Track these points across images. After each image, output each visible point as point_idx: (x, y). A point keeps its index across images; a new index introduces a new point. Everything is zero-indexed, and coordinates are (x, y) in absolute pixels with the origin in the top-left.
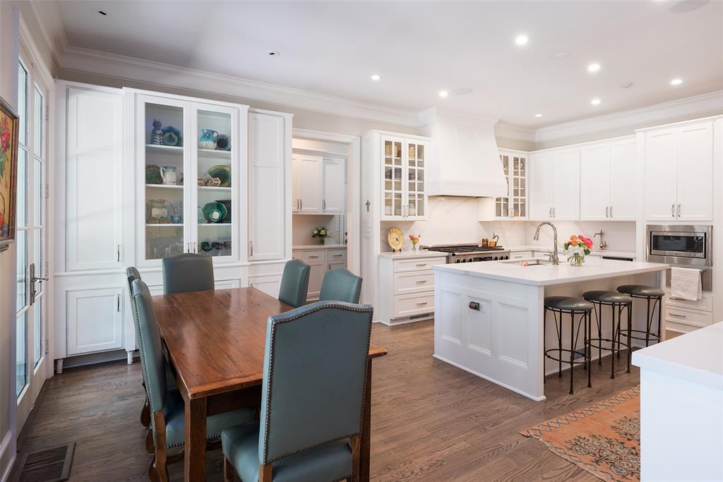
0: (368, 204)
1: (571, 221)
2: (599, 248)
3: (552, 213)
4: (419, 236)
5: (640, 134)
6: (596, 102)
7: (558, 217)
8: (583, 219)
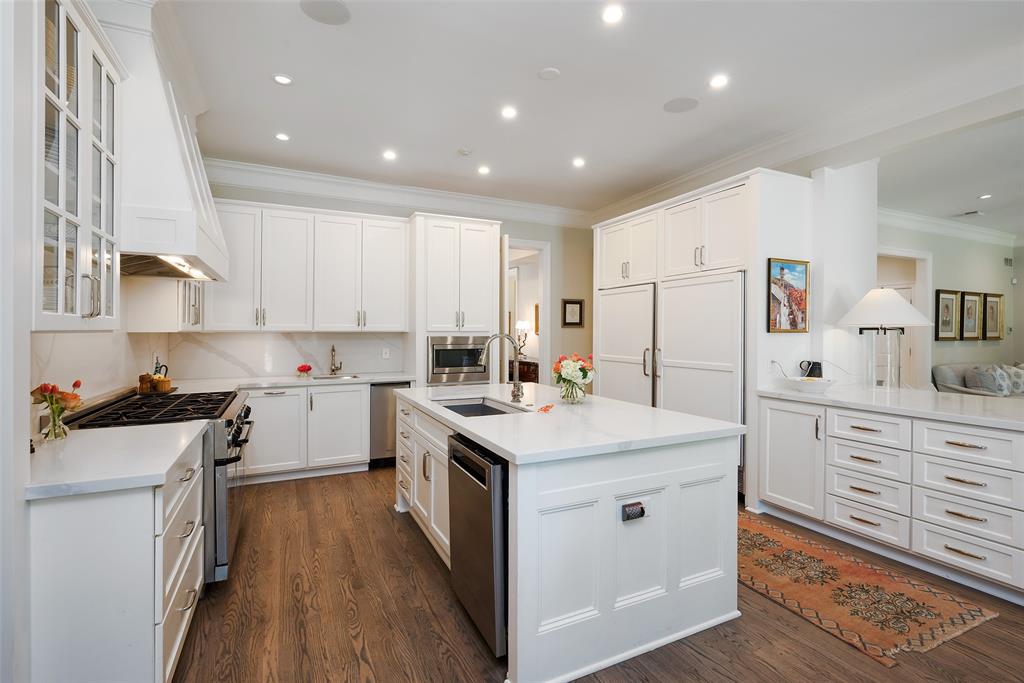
2: (327, 372)
3: (260, 317)
4: (77, 385)
5: (420, 219)
6: (390, 155)
7: (271, 325)
8: (318, 328)
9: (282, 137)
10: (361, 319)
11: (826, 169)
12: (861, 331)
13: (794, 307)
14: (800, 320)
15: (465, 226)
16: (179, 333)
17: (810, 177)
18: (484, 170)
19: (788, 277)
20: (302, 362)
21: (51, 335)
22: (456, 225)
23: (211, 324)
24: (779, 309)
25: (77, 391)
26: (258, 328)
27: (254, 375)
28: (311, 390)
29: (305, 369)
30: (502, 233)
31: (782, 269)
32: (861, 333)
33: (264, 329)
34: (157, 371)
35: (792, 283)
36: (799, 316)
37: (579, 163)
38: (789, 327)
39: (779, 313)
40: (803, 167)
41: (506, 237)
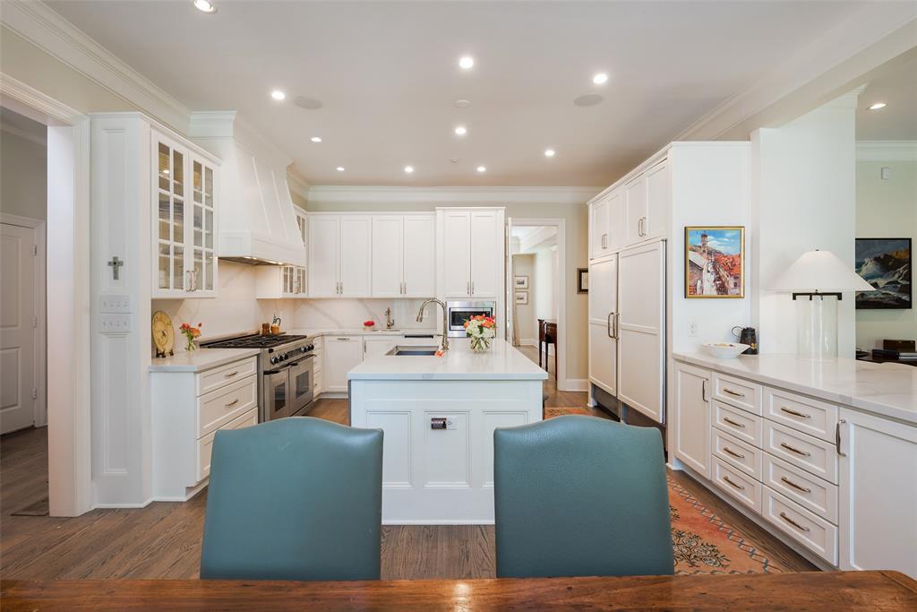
0: (115, 264)
1: (353, 299)
2: (385, 326)
3: (339, 288)
4: (200, 325)
5: (440, 212)
6: (409, 170)
7: (346, 294)
8: (375, 296)
9: (341, 169)
10: (403, 289)
11: (761, 130)
12: (795, 296)
13: (723, 273)
14: (732, 285)
15: (474, 214)
16: (281, 299)
17: (749, 140)
18: (481, 169)
19: (712, 243)
20: (369, 320)
21: (197, 300)
22: (468, 214)
23: (312, 292)
24: (701, 275)
25: (200, 329)
26: (338, 296)
27: (341, 327)
28: (366, 338)
29: (370, 324)
30: (506, 217)
31: (704, 236)
32: (794, 298)
33: (342, 296)
34: (275, 322)
35: (719, 249)
36: (731, 281)
37: (550, 153)
38: (715, 293)
39: (701, 279)
40: (742, 132)
41: (510, 219)
